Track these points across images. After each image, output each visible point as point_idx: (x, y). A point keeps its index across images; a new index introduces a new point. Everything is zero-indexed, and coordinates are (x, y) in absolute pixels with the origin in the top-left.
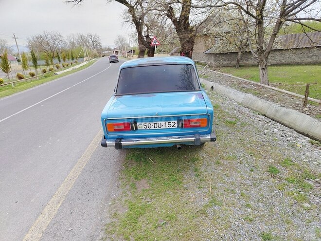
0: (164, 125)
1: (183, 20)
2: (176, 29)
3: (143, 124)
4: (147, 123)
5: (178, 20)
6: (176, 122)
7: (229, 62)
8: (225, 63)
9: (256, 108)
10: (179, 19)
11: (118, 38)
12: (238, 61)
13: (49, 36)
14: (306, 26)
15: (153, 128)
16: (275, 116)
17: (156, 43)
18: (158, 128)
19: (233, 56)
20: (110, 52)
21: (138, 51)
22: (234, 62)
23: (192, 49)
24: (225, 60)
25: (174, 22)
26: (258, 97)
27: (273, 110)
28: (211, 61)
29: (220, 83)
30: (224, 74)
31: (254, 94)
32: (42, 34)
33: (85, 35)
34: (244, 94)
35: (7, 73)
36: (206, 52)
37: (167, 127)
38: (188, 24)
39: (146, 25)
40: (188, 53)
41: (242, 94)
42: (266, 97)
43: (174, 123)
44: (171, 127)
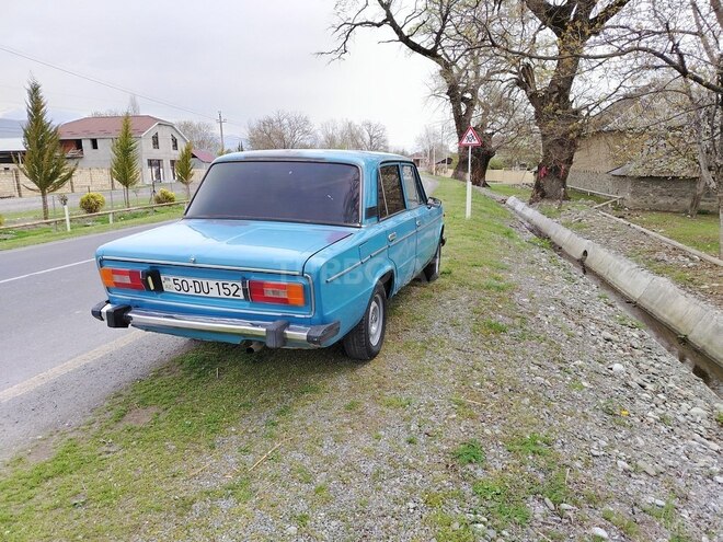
0: (213, 287)
1: (555, 93)
2: (536, 112)
3: (171, 278)
4: (181, 279)
5: (542, 95)
6: (240, 285)
7: (671, 200)
8: (661, 201)
9: (671, 315)
12: (696, 199)
13: (285, 121)
15: (192, 292)
16: (710, 342)
17: (474, 142)
18: (202, 294)
19: (686, 187)
21: (456, 161)
22: (687, 202)
23: (570, 161)
24: (662, 195)
26: (683, 288)
27: (710, 327)
28: (626, 195)
29: (607, 244)
30: (632, 225)
31: (676, 280)
32: (274, 117)
33: (357, 122)
34: (651, 276)
35: (186, 184)
36: (614, 173)
37: (223, 296)
39: (483, 106)
40: (557, 169)
41: (646, 276)
42: (703, 291)
43: (234, 287)
44: (231, 296)
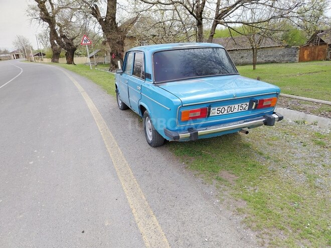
0: (236, 108)
2: (102, 28)
3: (217, 108)
4: (221, 108)
5: (104, 20)
6: (248, 104)
10: (106, 18)
11: (17, 39)
14: (233, 29)
15: (225, 113)
17: (88, 43)
20: (7, 55)
23: (123, 51)
25: (100, 21)
37: (239, 111)
38: (116, 24)
40: (120, 55)
43: (246, 106)
44: (243, 110)
